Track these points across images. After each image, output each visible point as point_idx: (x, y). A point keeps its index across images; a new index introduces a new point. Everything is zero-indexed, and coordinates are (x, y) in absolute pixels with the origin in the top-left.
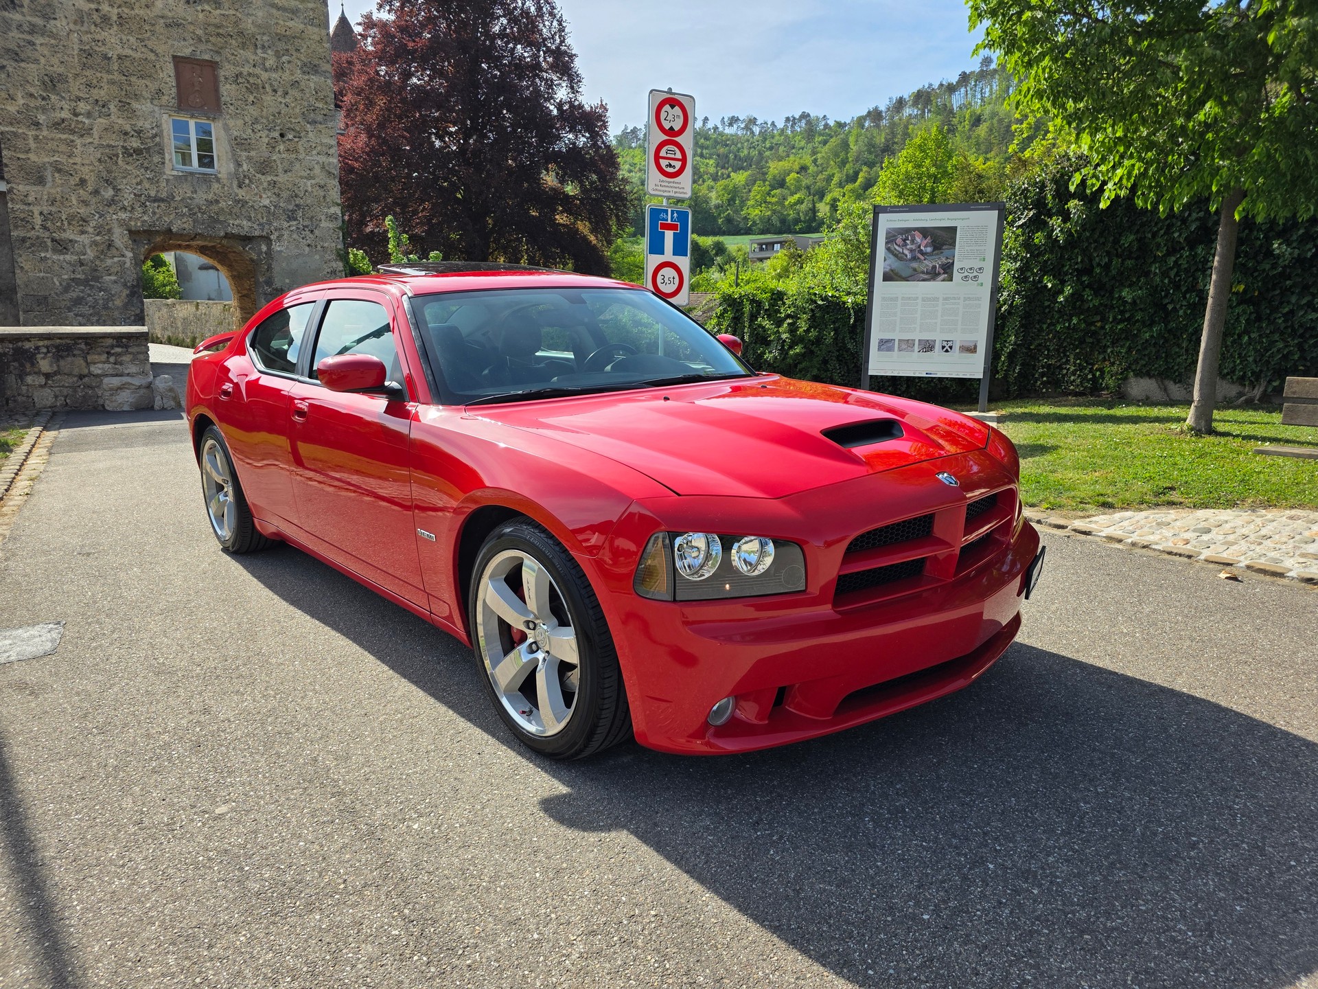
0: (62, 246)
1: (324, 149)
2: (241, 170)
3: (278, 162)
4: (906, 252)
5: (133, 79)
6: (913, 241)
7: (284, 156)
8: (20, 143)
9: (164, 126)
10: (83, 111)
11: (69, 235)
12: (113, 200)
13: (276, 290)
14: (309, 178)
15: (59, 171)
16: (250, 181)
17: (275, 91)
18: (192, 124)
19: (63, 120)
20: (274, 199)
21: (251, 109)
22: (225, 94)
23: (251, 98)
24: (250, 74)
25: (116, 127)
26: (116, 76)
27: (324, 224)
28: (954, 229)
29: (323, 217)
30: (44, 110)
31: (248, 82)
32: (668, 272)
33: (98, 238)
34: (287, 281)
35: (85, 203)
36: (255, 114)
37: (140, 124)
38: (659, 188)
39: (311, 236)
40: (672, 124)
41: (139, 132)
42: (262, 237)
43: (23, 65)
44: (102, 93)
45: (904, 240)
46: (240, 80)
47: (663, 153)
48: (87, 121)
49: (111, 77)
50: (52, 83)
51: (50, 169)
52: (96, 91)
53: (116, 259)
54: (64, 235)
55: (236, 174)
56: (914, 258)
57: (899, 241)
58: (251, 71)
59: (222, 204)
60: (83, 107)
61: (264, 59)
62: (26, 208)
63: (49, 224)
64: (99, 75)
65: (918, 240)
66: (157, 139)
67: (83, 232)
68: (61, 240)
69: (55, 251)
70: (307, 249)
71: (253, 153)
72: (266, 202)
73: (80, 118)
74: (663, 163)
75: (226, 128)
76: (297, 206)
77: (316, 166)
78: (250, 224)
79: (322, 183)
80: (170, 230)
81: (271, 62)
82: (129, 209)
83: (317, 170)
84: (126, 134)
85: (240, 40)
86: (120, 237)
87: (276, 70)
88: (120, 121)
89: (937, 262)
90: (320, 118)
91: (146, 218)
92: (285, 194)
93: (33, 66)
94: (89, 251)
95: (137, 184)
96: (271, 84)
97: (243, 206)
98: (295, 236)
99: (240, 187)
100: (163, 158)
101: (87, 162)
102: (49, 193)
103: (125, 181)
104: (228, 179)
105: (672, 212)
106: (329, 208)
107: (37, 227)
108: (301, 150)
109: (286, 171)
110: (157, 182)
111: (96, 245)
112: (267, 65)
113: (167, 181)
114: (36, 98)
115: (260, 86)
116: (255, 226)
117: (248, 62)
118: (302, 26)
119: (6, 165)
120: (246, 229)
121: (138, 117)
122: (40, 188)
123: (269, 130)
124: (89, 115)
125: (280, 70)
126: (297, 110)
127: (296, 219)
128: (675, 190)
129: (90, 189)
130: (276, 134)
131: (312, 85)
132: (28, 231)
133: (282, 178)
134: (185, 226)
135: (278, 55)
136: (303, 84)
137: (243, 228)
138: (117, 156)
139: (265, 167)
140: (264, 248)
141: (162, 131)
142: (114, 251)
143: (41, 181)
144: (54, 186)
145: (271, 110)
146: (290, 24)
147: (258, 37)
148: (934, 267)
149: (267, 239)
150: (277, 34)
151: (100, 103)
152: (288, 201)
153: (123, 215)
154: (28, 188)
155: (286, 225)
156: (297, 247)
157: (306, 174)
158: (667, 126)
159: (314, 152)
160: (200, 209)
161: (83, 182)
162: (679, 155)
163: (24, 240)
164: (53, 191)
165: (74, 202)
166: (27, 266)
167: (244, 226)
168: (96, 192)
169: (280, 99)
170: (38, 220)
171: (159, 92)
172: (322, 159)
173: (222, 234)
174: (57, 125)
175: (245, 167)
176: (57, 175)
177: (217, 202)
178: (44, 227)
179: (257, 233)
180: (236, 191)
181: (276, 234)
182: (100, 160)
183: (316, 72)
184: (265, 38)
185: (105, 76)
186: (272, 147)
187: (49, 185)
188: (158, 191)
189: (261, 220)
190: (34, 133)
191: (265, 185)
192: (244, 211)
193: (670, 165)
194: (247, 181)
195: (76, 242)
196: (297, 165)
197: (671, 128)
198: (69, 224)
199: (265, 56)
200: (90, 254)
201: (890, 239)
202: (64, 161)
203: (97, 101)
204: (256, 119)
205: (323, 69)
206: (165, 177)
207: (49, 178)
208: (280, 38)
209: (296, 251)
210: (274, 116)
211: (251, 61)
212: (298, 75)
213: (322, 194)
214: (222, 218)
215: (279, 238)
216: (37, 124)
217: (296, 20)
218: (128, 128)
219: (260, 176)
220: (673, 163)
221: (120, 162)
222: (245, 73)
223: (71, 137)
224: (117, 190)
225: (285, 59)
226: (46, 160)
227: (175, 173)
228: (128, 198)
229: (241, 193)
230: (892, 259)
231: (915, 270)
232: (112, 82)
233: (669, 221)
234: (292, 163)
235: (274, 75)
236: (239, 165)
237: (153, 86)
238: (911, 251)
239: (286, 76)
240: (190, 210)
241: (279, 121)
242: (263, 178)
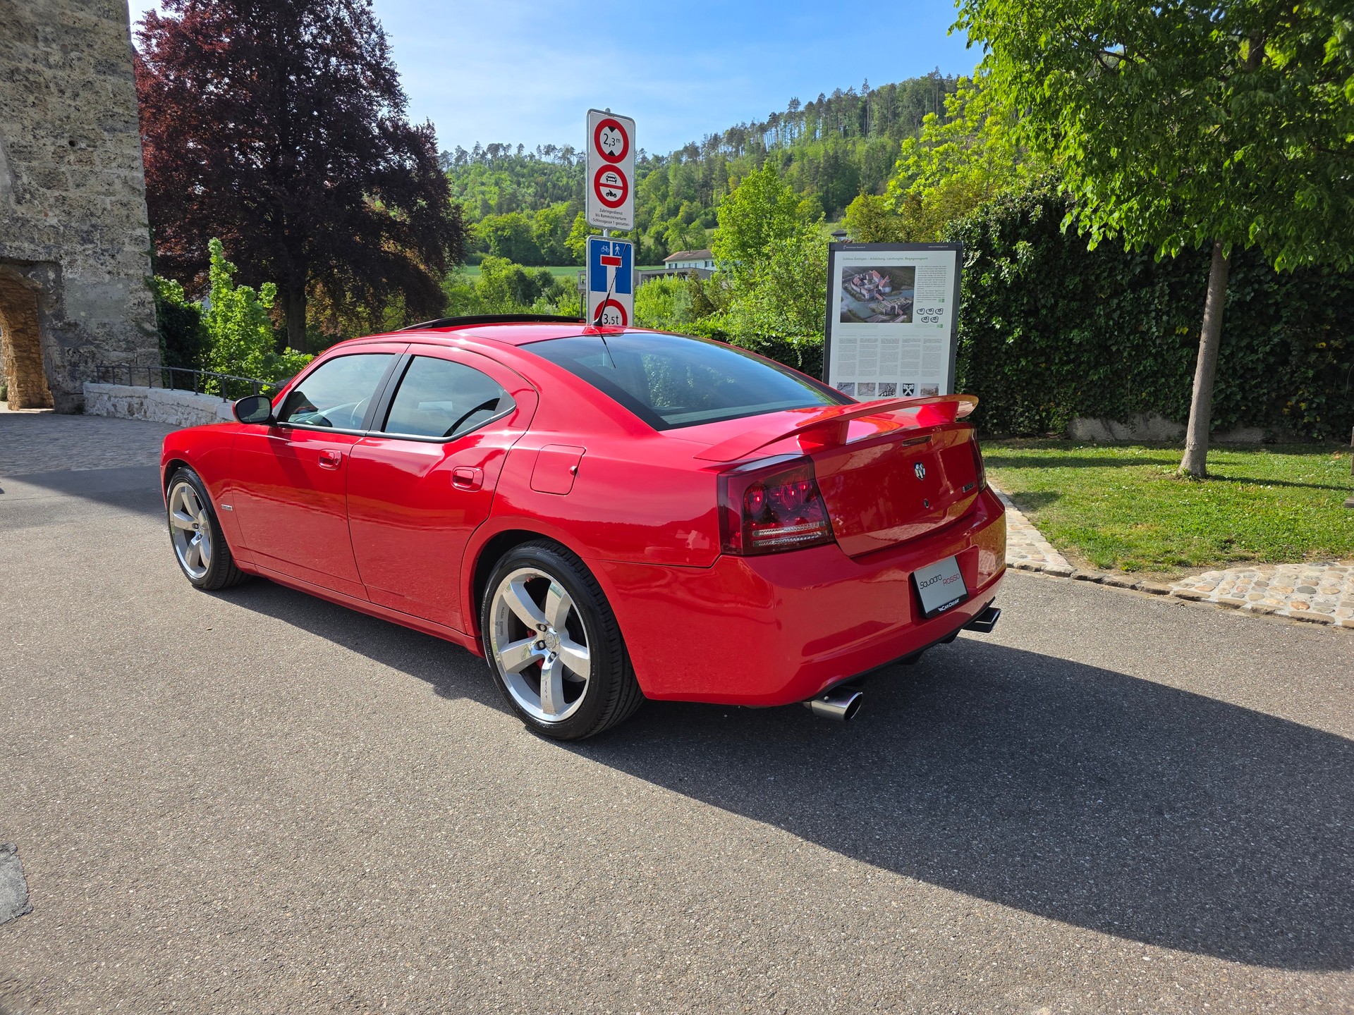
1: (126, 161)
2: (19, 182)
3: (68, 175)
4: (864, 292)
6: (870, 281)
7: (74, 167)
13: (69, 324)
14: (108, 194)
16: (32, 196)
17: (62, 92)
20: (64, 217)
21: (31, 111)
23: (31, 99)
24: (29, 71)
27: (127, 248)
28: (912, 269)
29: (127, 240)
31: (27, 79)
32: (611, 311)
34: (83, 314)
36: (37, 117)
38: (600, 218)
39: (112, 261)
40: (612, 148)
42: (49, 262)
45: (862, 280)
46: (17, 77)
47: (603, 180)
55: (14, 188)
56: (873, 299)
57: (856, 280)
58: (30, 67)
61: (48, 54)
65: (876, 279)
70: (107, 277)
71: (35, 163)
72: (54, 221)
74: (604, 190)
76: (93, 226)
77: (116, 181)
78: (32, 246)
79: (125, 200)
81: (57, 58)
83: (118, 185)
85: (15, 30)
87: (63, 67)
89: (897, 303)
90: (120, 125)
92: (77, 213)
96: (56, 84)
97: (23, 225)
98: (91, 261)
99: (19, 202)
104: (3, 192)
105: (614, 245)
106: (134, 229)
108: (97, 161)
109: (78, 186)
112: (51, 60)
115: (43, 85)
116: (40, 250)
117: (27, 56)
118: (95, 19)
120: (28, 252)
123: (56, 137)
125: (68, 68)
126: (91, 115)
127: (92, 242)
128: (616, 221)
130: (65, 142)
131: (109, 87)
133: (73, 193)
135: (64, 49)
136: (97, 85)
137: (24, 251)
139: (50, 180)
140: (52, 275)
145: (57, 113)
146: (80, 15)
147: (39, 28)
148: (893, 308)
149: (56, 265)
150: (63, 26)
152: (82, 220)
155: (79, 248)
156: (95, 274)
157: (103, 190)
158: (607, 150)
159: (114, 165)
162: (620, 183)
167: (26, 249)
169: (68, 102)
172: (124, 172)
175: (25, 179)
179: (42, 258)
180: (13, 206)
181: (68, 259)
183: (114, 72)
184: (48, 29)
186: (59, 157)
189: (47, 242)
191: (52, 201)
192: (24, 231)
193: (610, 194)
194: (28, 196)
196: (92, 180)
197: (611, 153)
199: (49, 50)
201: (847, 278)
204: (38, 123)
205: (123, 69)
208: (68, 30)
209: (92, 280)
210: (61, 120)
211: (31, 56)
212: (91, 75)
213: (125, 213)
215: (71, 264)
217: (88, 11)
219: (44, 190)
220: (614, 191)
222: (23, 69)
225: (74, 55)
229: (21, 210)
230: (849, 299)
231: (873, 311)
233: (611, 255)
234: (85, 176)
235: (60, 73)
236: (17, 176)
238: (869, 291)
239: (76, 75)
241: (68, 127)
242: (48, 192)
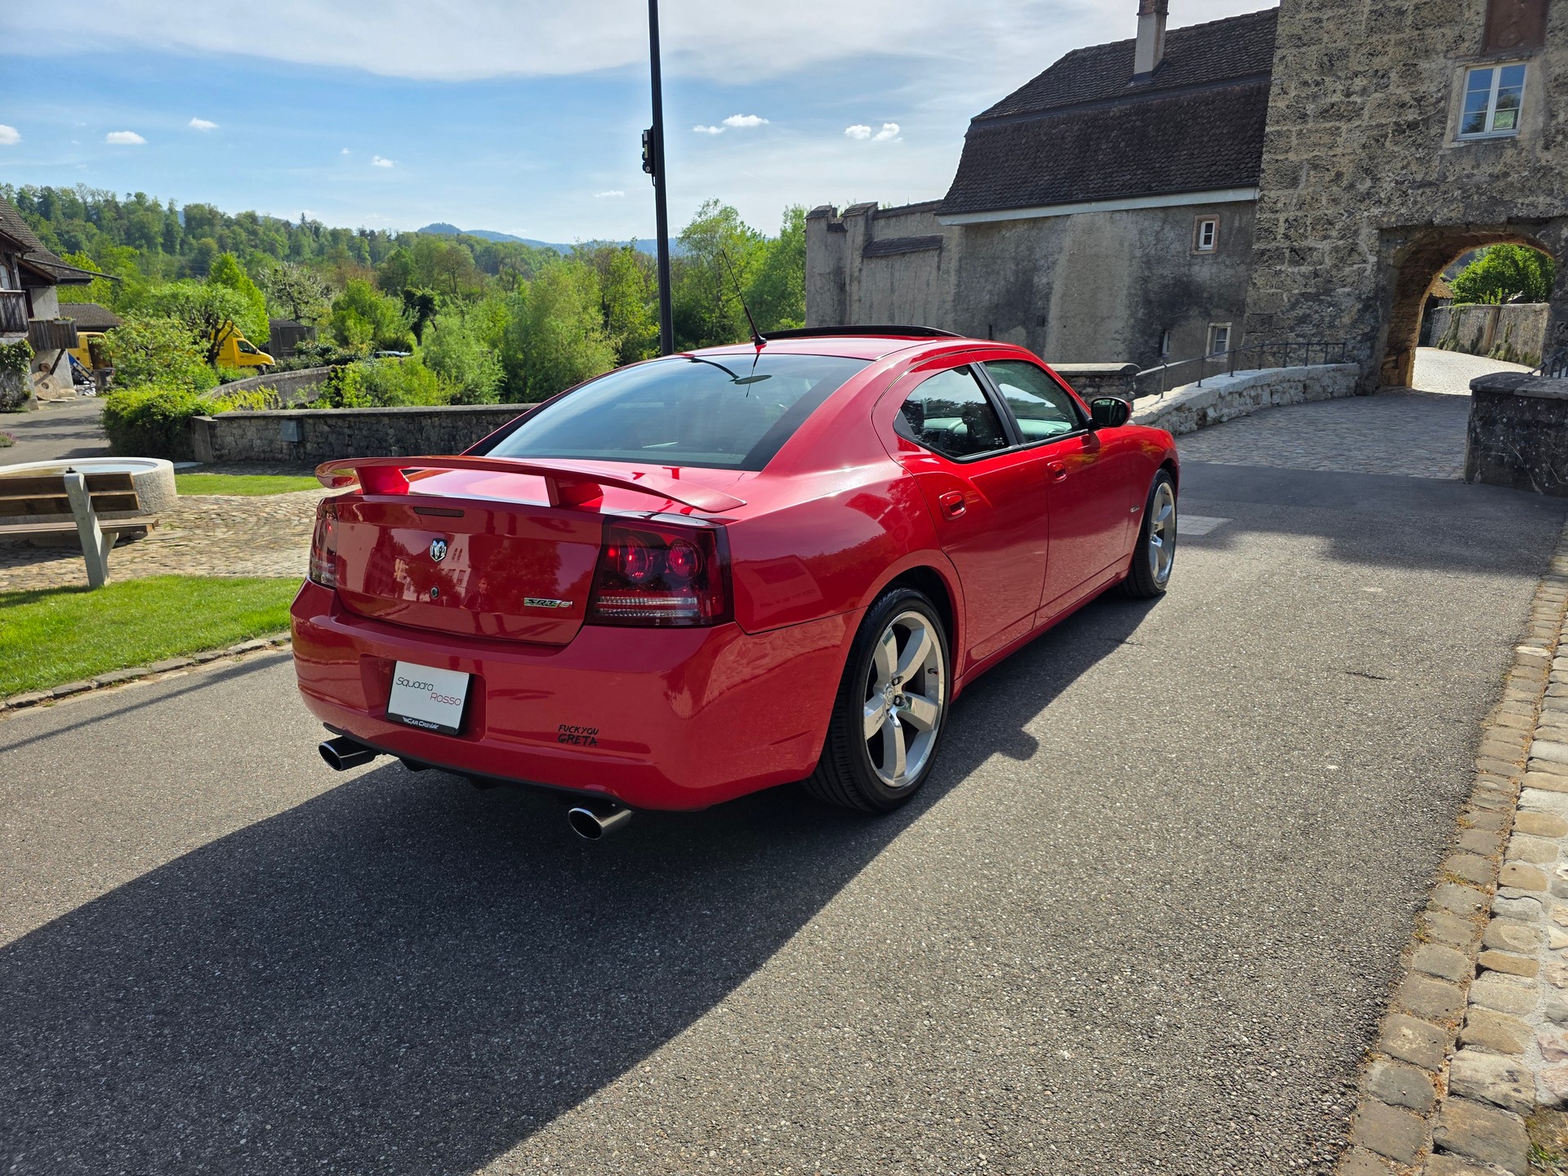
0: (1299, 256)
2: (1554, 122)
5: (1428, 31)
8: (1282, 143)
9: (1456, 85)
10: (1357, 89)
11: (1310, 242)
12: (1368, 193)
15: (1315, 167)
16: (1565, 136)
18: (1497, 73)
19: (1333, 105)
22: (1555, 15)
25: (1393, 99)
26: (1408, 33)
30: (1315, 97)
33: (1341, 242)
35: (1335, 201)
37: (1423, 88)
41: (1418, 100)
42: (1564, 217)
43: (1303, 50)
44: (1386, 59)
48: (1359, 100)
49: (1401, 36)
50: (1330, 63)
51: (1306, 166)
52: (1376, 60)
53: (1356, 267)
54: (1305, 243)
55: (1544, 131)
59: (1513, 177)
60: (1359, 82)
62: (1273, 216)
63: (1292, 232)
64: (1386, 37)
66: (1442, 104)
67: (1325, 237)
68: (1300, 249)
69: (1293, 263)
73: (1353, 98)
75: (1545, 66)
78: (1549, 200)
80: (1432, 222)
82: (1385, 201)
84: (1403, 105)
86: (1367, 239)
88: (1399, 91)
91: (1403, 211)
93: (1313, 48)
94: (1327, 260)
95: (1402, 168)
97: (1544, 175)
99: (1547, 148)
100: (1444, 128)
101: (1349, 151)
102: (1299, 195)
103: (1387, 167)
104: (1530, 139)
107: (1279, 237)
110: (1428, 162)
111: (1337, 252)
113: (1442, 157)
114: (1309, 86)
116: (1557, 203)
119: (1263, 171)
120: (1541, 208)
121: (1422, 81)
122: (1291, 191)
124: (1364, 91)
129: (1345, 183)
132: (1269, 243)
134: (1453, 214)
137: (1536, 208)
138: (1385, 136)
141: (1450, 93)
142: (1355, 257)
143: (1294, 182)
144: (1307, 187)
151: (1380, 74)
153: (1376, 211)
154: (1279, 193)
160: (1478, 188)
161: (1339, 175)
163: (1263, 253)
164: (1304, 193)
165: (1324, 202)
166: (1260, 282)
167: (1539, 204)
168: (1352, 186)
170: (1281, 229)
171: (1461, 38)
173: (1503, 219)
174: (1324, 114)
175: (1561, 118)
176: (1312, 173)
177: (1506, 175)
178: (1286, 237)
179: (1556, 213)
180: (1539, 154)
182: (1364, 146)
185: (1394, 37)
187: (1302, 186)
188: (1426, 174)
190: (1298, 127)
192: (1544, 182)
194: (1559, 138)
195: (1316, 249)
198: (1313, 229)
200: (1328, 262)
202: (1322, 154)
203: (1377, 71)
206: (1440, 153)
207: (1304, 178)
214: (1507, 198)
216: (1304, 117)
218: (1407, 98)
221: (1387, 144)
223: (1337, 124)
224: (1376, 180)
226: (1305, 157)
227: (1455, 145)
228: (1387, 186)
229: (1546, 157)
232: (1400, 43)
236: (1553, 116)
237: (1450, 33)
240: (1464, 192)
